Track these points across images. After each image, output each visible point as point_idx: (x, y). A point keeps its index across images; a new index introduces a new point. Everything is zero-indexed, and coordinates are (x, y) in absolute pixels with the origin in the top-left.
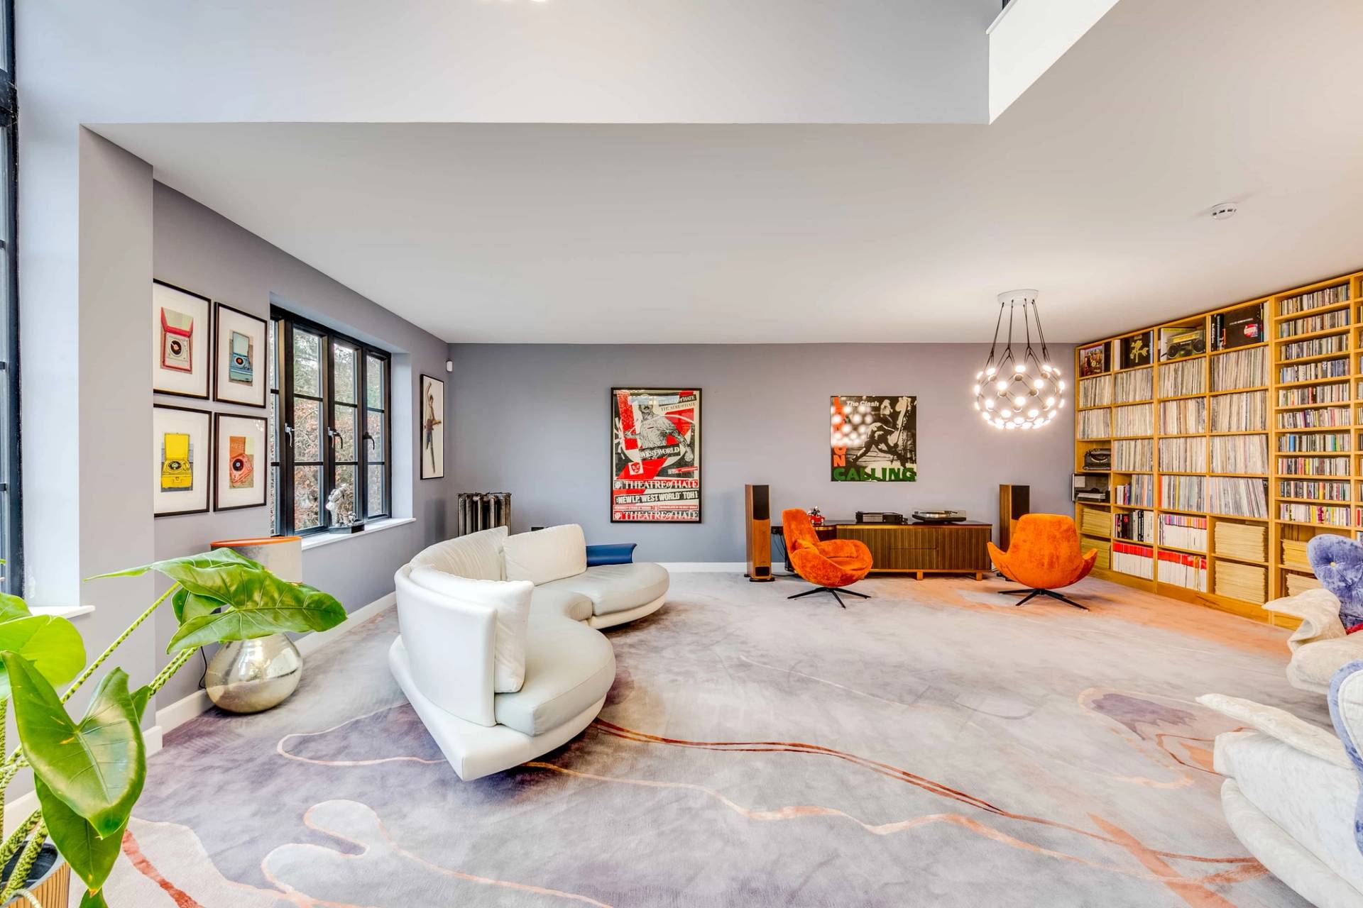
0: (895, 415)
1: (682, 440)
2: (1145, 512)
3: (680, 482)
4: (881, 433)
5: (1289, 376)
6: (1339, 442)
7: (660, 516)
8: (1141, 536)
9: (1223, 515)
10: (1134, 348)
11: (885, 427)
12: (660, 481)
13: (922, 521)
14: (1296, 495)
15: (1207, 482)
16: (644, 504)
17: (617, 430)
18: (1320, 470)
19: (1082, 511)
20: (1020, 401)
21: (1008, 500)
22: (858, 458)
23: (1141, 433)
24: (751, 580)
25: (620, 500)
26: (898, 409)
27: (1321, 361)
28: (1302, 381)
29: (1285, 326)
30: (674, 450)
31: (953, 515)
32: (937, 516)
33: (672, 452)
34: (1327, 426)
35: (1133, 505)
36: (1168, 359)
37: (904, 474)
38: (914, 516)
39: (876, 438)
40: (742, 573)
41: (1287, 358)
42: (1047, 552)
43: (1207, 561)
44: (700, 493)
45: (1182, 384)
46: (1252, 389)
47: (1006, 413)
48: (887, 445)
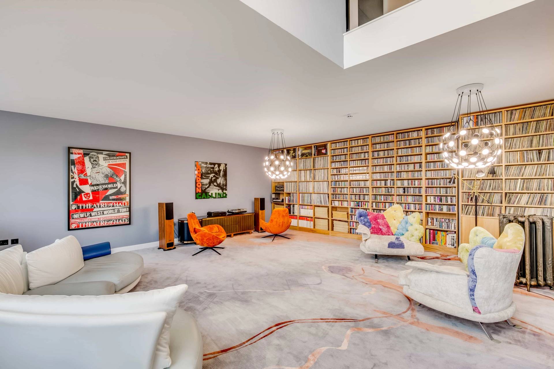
0: (219, 171)
1: (119, 180)
2: (295, 205)
3: (117, 203)
4: (215, 178)
5: (333, 165)
6: (345, 183)
7: (104, 223)
8: (293, 213)
9: (317, 205)
10: (290, 153)
11: (216, 176)
12: (104, 203)
13: (231, 214)
14: (335, 198)
15: (313, 195)
16: (93, 217)
17: (73, 172)
18: (341, 191)
19: (274, 206)
20: (282, 169)
21: (259, 203)
22: (206, 189)
23: (293, 180)
24: (164, 250)
25: (75, 216)
26: (221, 168)
27: (341, 161)
28: (336, 167)
29: (332, 151)
30: (113, 185)
31: (242, 210)
32: (237, 211)
33: (112, 186)
34: (342, 179)
35: (291, 203)
36: (301, 157)
37: (223, 195)
38: (228, 212)
39: (213, 180)
40: (156, 247)
41: (333, 160)
42: (281, 221)
43: (313, 219)
44: (130, 208)
45: (305, 165)
46: (324, 168)
47: (277, 173)
48: (217, 183)
